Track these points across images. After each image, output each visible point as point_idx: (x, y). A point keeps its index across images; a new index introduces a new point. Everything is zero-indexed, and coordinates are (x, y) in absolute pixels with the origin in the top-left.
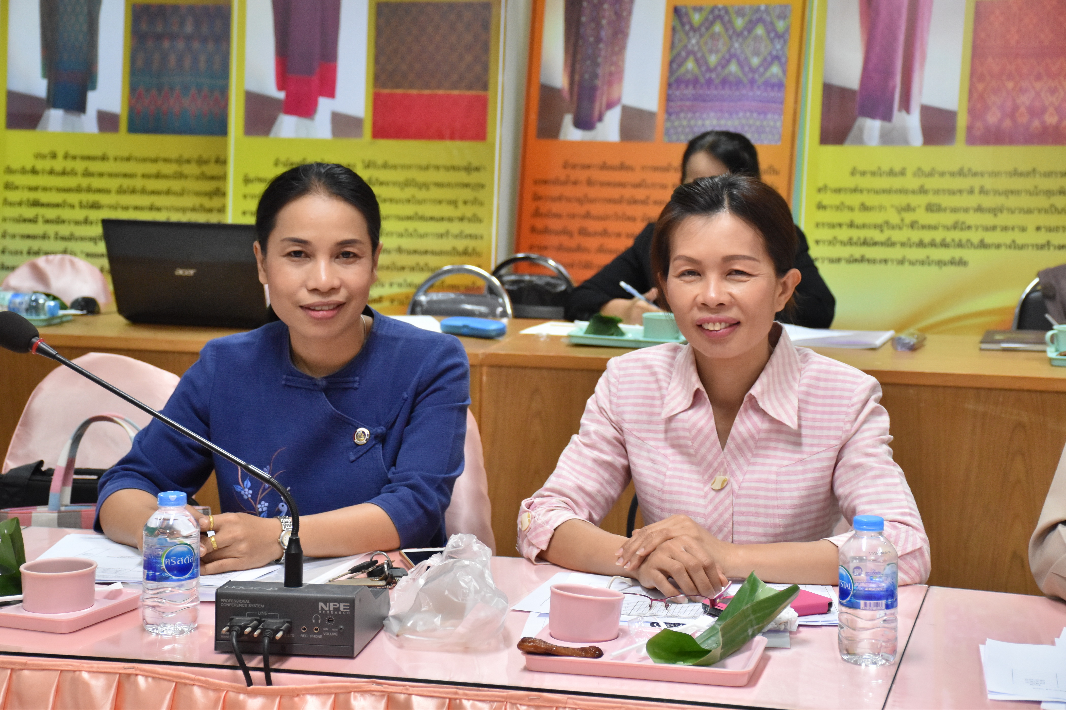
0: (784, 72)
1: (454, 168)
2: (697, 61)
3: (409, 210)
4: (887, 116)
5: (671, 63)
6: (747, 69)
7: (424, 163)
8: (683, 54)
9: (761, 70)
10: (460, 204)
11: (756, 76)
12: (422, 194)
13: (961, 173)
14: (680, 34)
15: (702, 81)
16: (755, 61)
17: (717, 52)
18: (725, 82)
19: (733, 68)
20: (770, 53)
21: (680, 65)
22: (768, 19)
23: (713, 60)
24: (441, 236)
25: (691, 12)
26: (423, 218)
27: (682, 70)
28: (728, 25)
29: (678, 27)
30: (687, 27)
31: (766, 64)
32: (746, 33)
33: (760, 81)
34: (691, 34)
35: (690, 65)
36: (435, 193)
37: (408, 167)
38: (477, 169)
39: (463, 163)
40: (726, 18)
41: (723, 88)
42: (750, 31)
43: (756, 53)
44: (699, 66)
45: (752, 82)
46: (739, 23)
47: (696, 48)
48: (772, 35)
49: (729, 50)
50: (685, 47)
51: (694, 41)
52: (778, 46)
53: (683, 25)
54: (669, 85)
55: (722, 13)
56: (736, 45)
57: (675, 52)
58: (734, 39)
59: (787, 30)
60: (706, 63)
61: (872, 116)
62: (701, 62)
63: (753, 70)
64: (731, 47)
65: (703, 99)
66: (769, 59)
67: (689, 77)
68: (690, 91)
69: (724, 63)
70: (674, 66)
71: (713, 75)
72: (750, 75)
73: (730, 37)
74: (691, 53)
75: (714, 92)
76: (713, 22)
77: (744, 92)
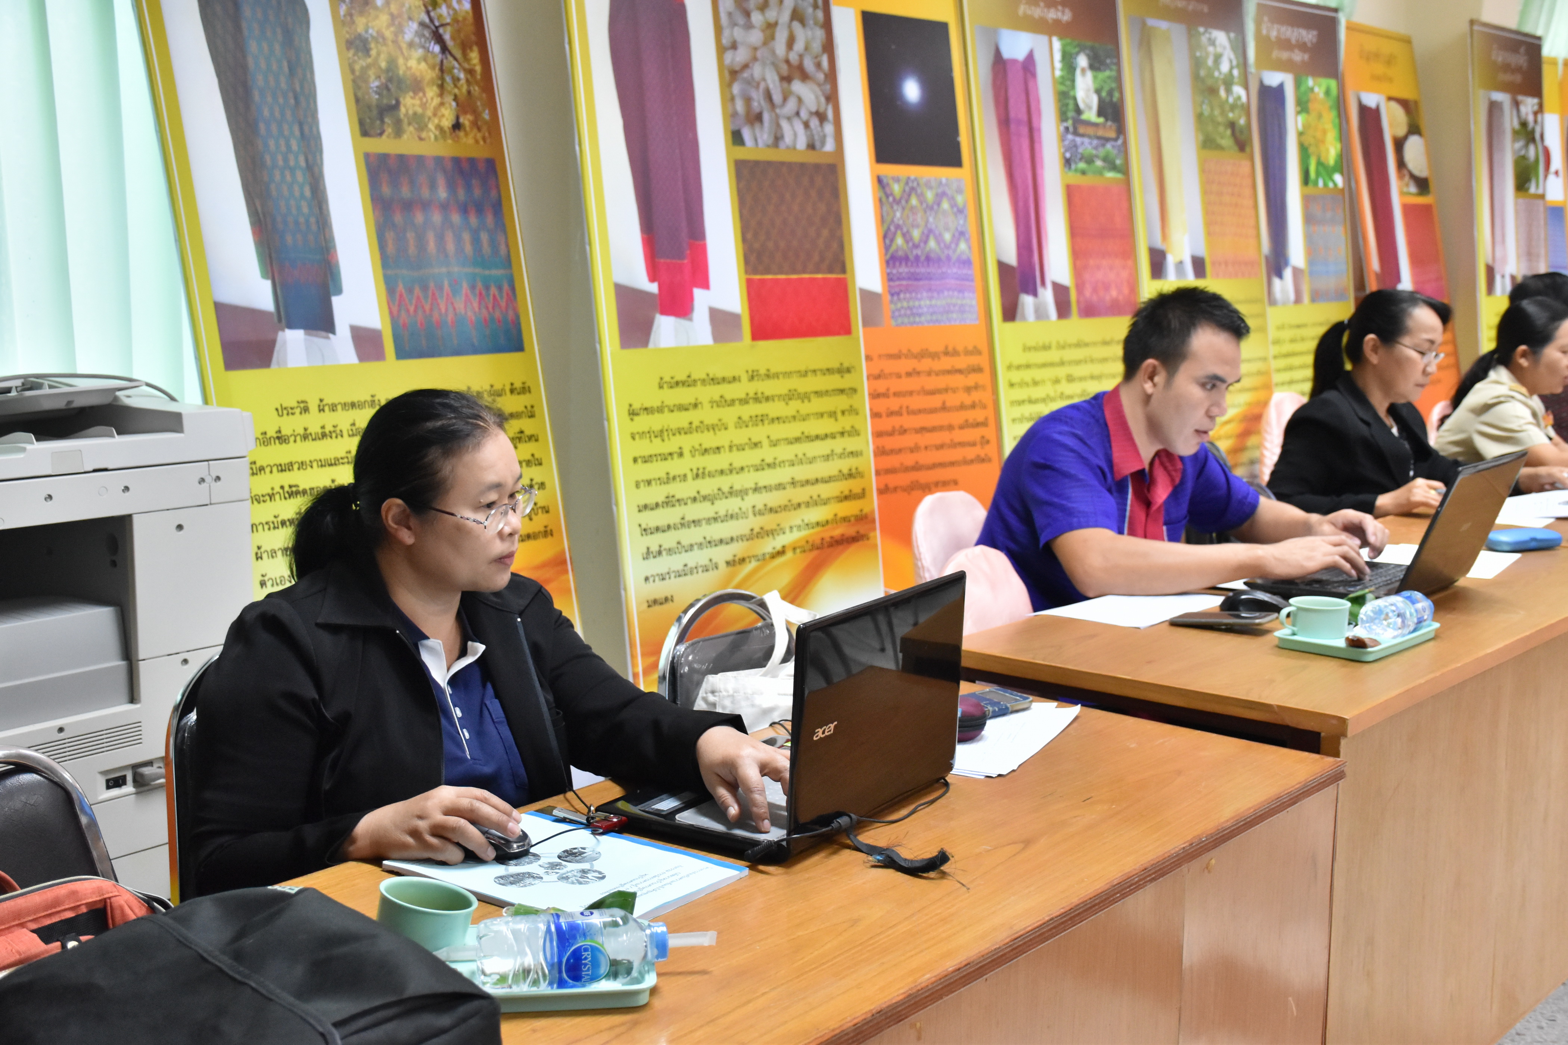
0: (970, 248)
1: (830, 371)
2: (904, 235)
3: (793, 430)
4: (1035, 294)
5: (885, 237)
6: (942, 245)
7: (803, 368)
8: (892, 228)
9: (953, 246)
10: (839, 415)
11: (951, 252)
12: (806, 408)
13: (1079, 345)
14: (886, 208)
15: (911, 257)
16: (947, 237)
17: (918, 226)
18: (928, 259)
19: (932, 244)
20: (957, 229)
21: (892, 240)
22: (949, 192)
23: (916, 234)
24: (827, 458)
25: (891, 182)
26: (811, 439)
27: (894, 247)
28: (921, 198)
29: (884, 199)
30: (891, 199)
31: (956, 239)
32: (935, 207)
33: (954, 258)
34: (895, 207)
35: (899, 241)
36: (818, 405)
37: (788, 374)
38: (848, 370)
39: (835, 365)
40: (919, 191)
41: (928, 266)
42: (939, 204)
43: (947, 229)
44: (907, 242)
45: (949, 258)
46: (930, 196)
47: (901, 222)
48: (955, 209)
49: (926, 225)
50: (892, 221)
51: (898, 214)
52: (961, 222)
53: (887, 196)
54: (888, 262)
55: (915, 184)
56: (931, 219)
57: (885, 226)
58: (928, 213)
59: (965, 206)
60: (911, 239)
61: (1027, 292)
62: (907, 236)
63: (948, 247)
64: (927, 222)
65: (915, 277)
66: (957, 234)
67: (900, 253)
68: (903, 270)
69: (925, 240)
70: (888, 241)
71: (918, 252)
72: (946, 252)
73: (925, 212)
74: (898, 227)
75: (922, 270)
76: (909, 195)
77: (944, 270)
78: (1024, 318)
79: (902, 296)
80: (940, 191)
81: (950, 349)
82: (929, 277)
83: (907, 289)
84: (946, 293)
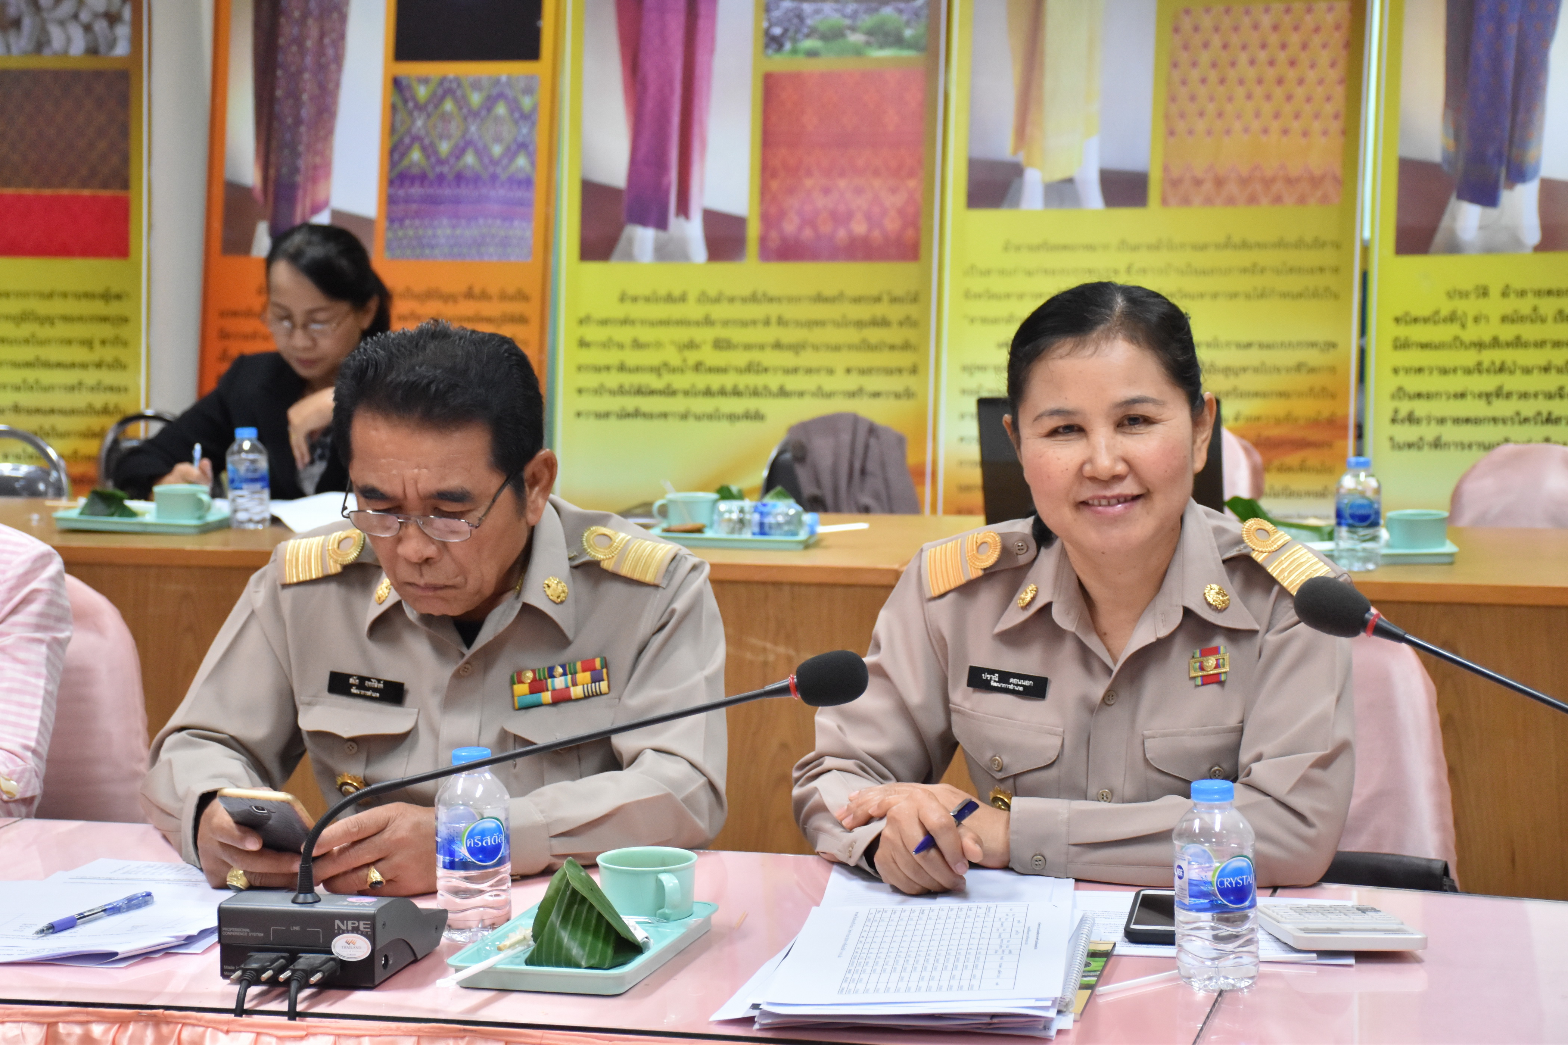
0: (533, 164)
1: (88, 296)
2: (424, 149)
3: (27, 353)
4: (661, 224)
5: (392, 151)
6: (486, 160)
7: (46, 288)
8: (407, 140)
9: (505, 162)
10: (97, 344)
11: (499, 170)
12: (45, 332)
14: (401, 115)
15: (431, 175)
16: (497, 150)
17: (449, 137)
18: (459, 178)
19: (470, 159)
20: (515, 140)
21: (403, 155)
22: (509, 93)
23: (444, 148)
24: (71, 388)
25: (415, 85)
26: (47, 365)
27: (405, 162)
28: (462, 103)
29: (400, 104)
30: (411, 105)
31: (511, 154)
32: (484, 113)
33: (504, 176)
34: (416, 114)
35: (416, 155)
36: (62, 330)
37: (23, 295)
38: (118, 297)
39: (99, 288)
40: (459, 93)
41: (458, 186)
42: (489, 109)
43: (498, 139)
44: (428, 157)
45: (494, 177)
46: (476, 99)
47: (422, 133)
48: (517, 115)
49: (463, 136)
50: (408, 131)
51: (419, 123)
52: (525, 131)
53: (405, 101)
54: (391, 183)
55: (454, 85)
56: (473, 128)
57: (396, 138)
58: (470, 120)
59: (535, 108)
60: (436, 152)
61: (643, 221)
62: (429, 150)
63: (495, 163)
64: (466, 130)
65: (433, 201)
66: (514, 147)
67: (415, 171)
68: (416, 191)
69: (459, 152)
70: (396, 156)
71: (445, 169)
72: (491, 169)
73: (465, 119)
74: (416, 139)
75: (447, 191)
76: (442, 98)
77: (484, 191)
78: (629, 256)
79: (407, 222)
80: (495, 92)
81: (477, 290)
82: (457, 201)
83: (417, 215)
84: (481, 221)
